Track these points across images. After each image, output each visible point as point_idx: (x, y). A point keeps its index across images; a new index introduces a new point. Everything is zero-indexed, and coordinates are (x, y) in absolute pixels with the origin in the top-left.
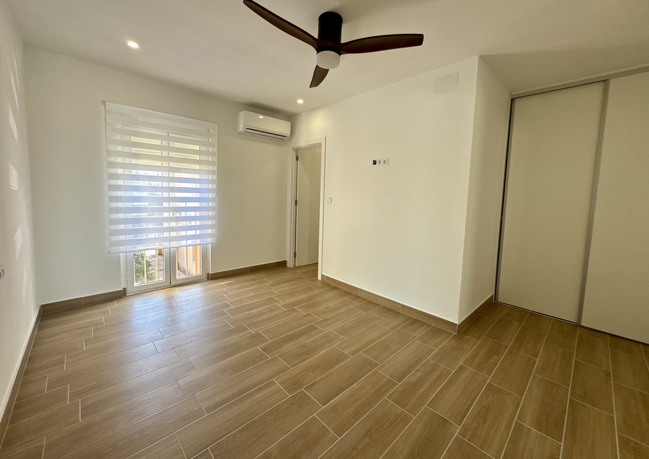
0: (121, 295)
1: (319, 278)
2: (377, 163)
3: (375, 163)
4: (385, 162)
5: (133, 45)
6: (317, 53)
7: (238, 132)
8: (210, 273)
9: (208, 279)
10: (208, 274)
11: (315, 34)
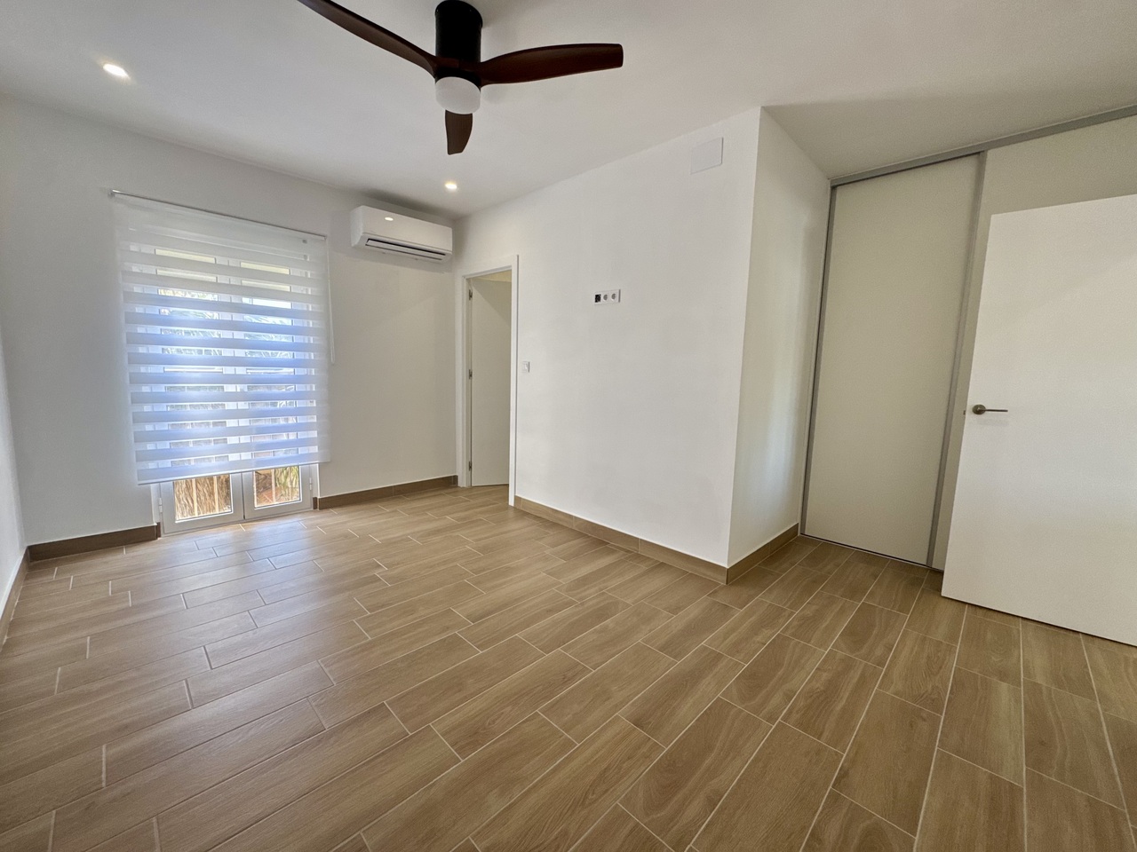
0: (151, 534)
1: (511, 502)
2: (602, 298)
3: (598, 298)
4: (614, 296)
5: (115, 70)
6: (436, 81)
7: (353, 245)
8: (319, 497)
9: (315, 508)
10: (315, 499)
11: (431, 49)
